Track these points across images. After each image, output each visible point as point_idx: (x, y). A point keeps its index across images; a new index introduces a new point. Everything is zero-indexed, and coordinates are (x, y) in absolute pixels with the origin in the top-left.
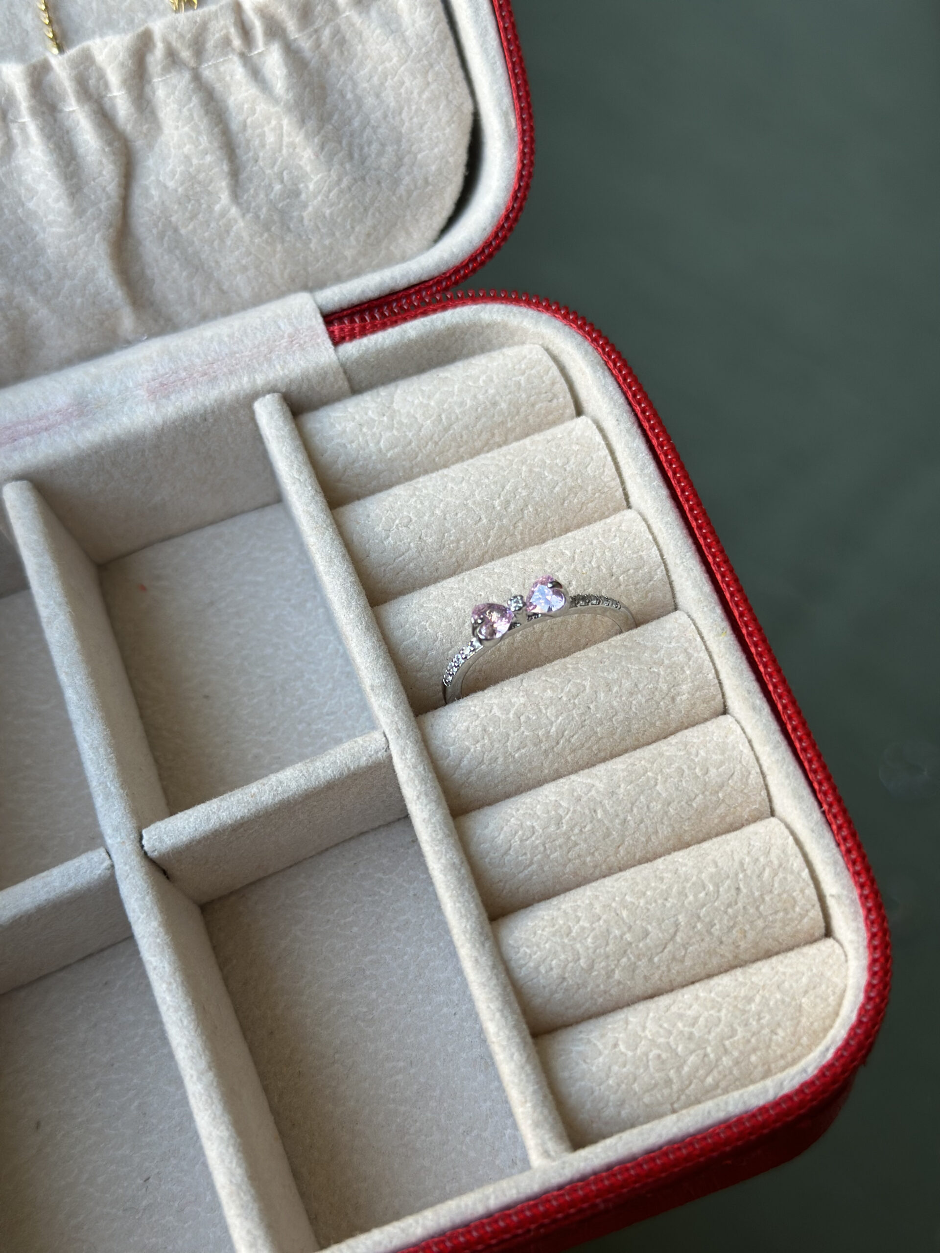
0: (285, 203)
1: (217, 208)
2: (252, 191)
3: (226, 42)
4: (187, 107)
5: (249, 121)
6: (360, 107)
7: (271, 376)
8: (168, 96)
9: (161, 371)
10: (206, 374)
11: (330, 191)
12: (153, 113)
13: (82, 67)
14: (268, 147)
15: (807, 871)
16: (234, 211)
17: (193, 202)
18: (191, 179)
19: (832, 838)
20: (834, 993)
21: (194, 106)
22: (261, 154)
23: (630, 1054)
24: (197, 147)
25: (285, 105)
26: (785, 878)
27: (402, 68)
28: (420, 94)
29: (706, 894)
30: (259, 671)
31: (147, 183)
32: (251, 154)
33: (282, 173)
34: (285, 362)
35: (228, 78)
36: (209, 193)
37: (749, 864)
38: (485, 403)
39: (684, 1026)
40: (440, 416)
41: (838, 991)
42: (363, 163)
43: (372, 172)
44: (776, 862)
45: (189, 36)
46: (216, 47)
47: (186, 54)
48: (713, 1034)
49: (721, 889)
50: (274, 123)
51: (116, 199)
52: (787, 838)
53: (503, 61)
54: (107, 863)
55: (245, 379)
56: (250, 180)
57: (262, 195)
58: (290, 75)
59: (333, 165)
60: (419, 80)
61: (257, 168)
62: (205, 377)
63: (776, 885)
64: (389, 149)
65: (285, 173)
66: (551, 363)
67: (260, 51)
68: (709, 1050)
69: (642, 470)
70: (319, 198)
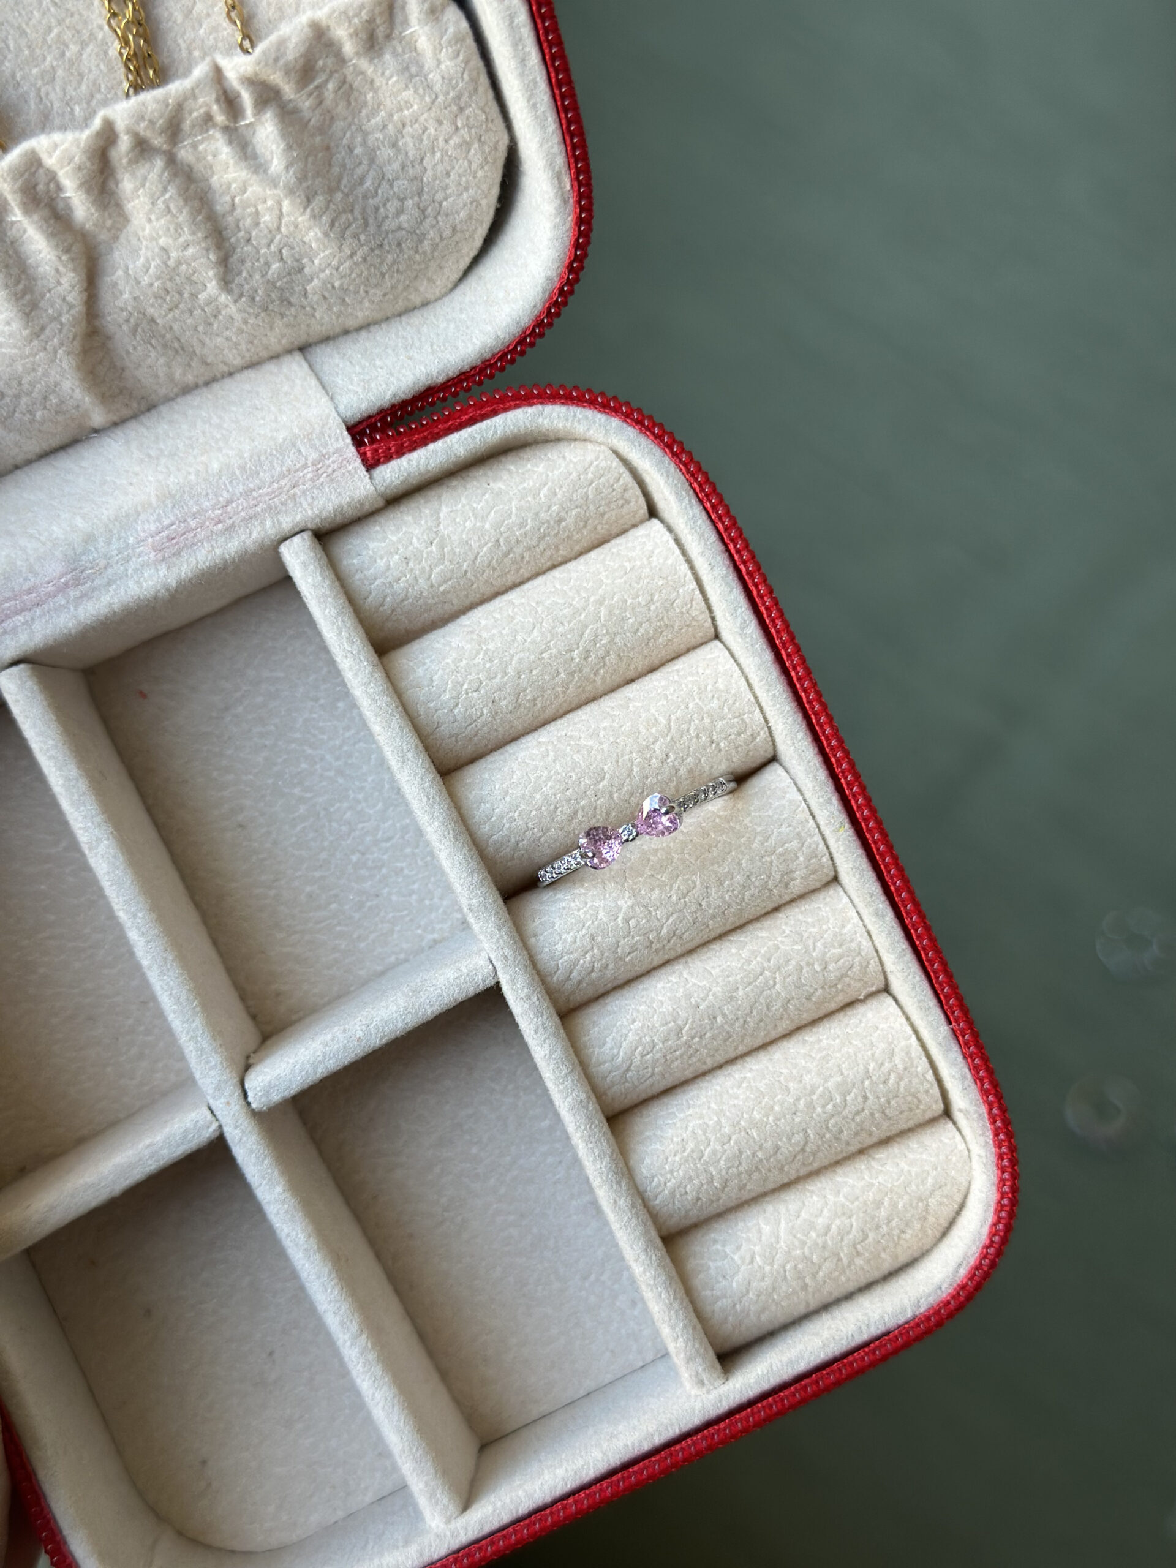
0: (285, 280)
1: (203, 296)
2: (244, 274)
3: (208, 118)
4: (162, 199)
5: (237, 200)
6: (372, 161)
7: (298, 518)
8: (136, 189)
9: (166, 522)
10: (220, 522)
11: (340, 263)
12: (119, 206)
13: (26, 175)
14: (262, 225)
15: (931, 1072)
16: (224, 298)
17: (171, 294)
18: (170, 272)
19: (959, 1051)
20: (959, 1190)
21: (171, 197)
22: (254, 233)
23: (767, 1268)
24: (176, 239)
25: (284, 187)
26: (910, 1081)
27: (425, 115)
28: (446, 141)
29: (834, 1106)
30: (297, 791)
31: (114, 278)
32: (242, 233)
33: (280, 251)
34: (313, 498)
35: (210, 158)
36: (193, 283)
37: (874, 1070)
38: (548, 522)
39: (818, 1236)
40: (498, 541)
41: (963, 1189)
42: (379, 227)
43: (390, 236)
44: (900, 1066)
45: (161, 121)
46: (193, 126)
47: (158, 141)
48: (846, 1242)
49: (848, 1098)
50: (270, 203)
51: (79, 308)
52: (909, 1038)
53: (555, 116)
54: (215, 1125)
55: (269, 523)
56: (243, 262)
57: (257, 277)
58: (289, 147)
59: (344, 239)
60: (447, 127)
61: (250, 248)
62: (220, 526)
63: (902, 1090)
64: (409, 203)
65: (284, 251)
66: (622, 469)
67: (247, 122)
68: (842, 1255)
69: (742, 629)
70: (327, 272)
